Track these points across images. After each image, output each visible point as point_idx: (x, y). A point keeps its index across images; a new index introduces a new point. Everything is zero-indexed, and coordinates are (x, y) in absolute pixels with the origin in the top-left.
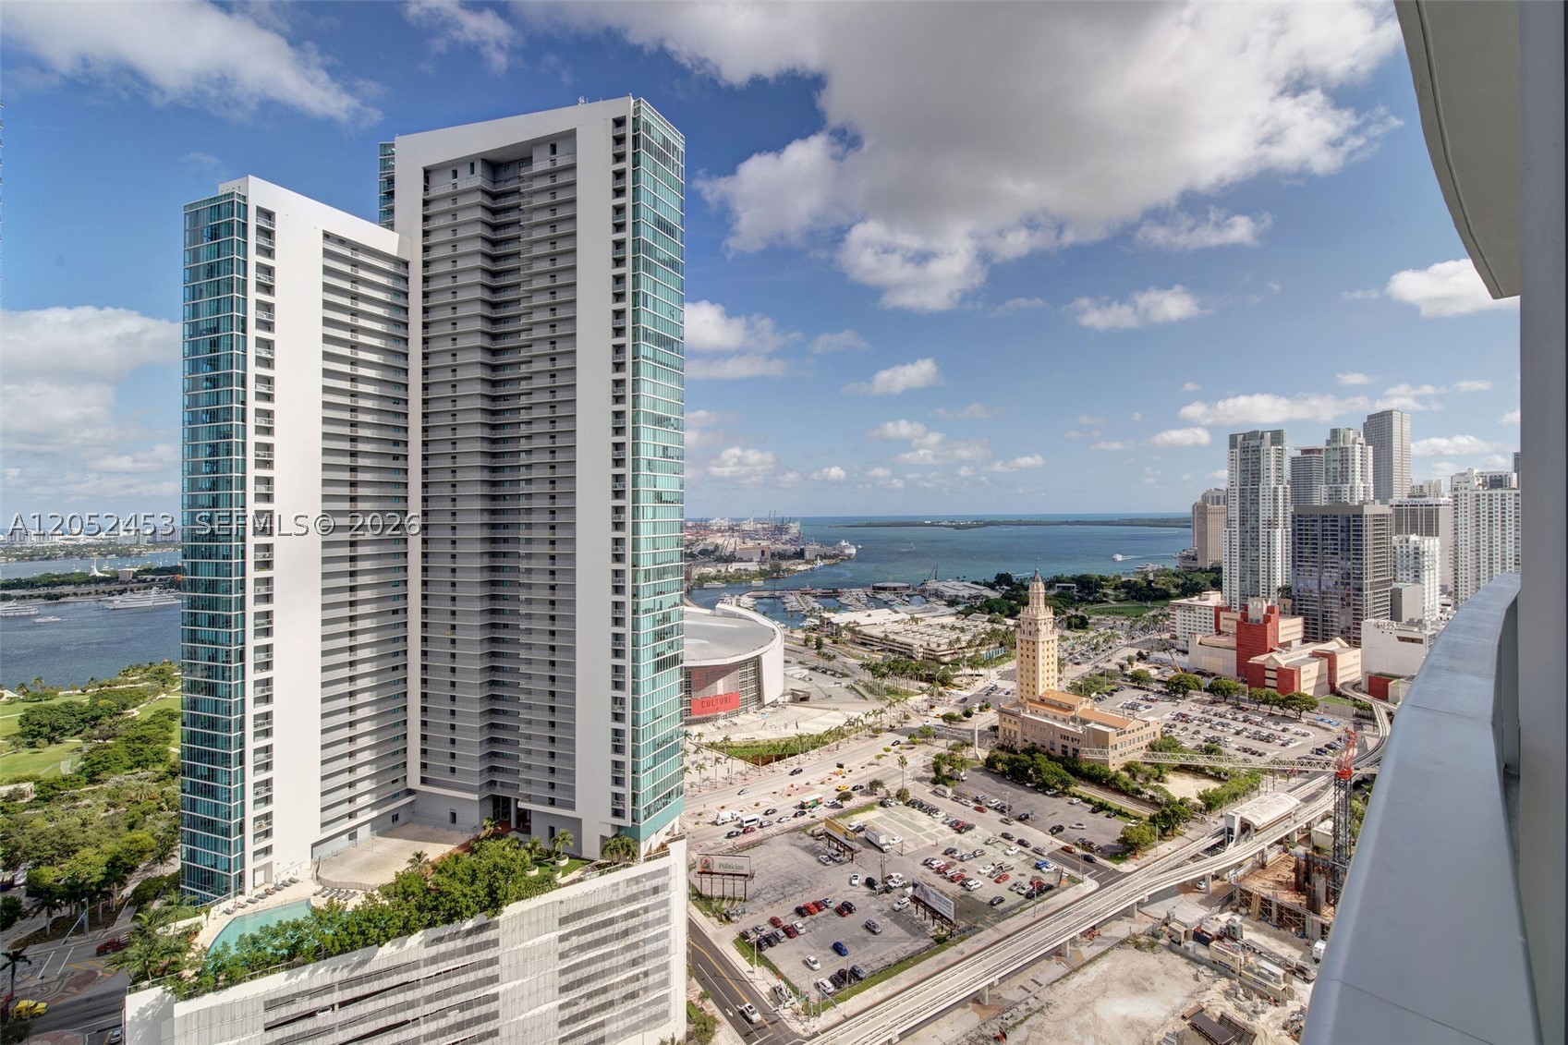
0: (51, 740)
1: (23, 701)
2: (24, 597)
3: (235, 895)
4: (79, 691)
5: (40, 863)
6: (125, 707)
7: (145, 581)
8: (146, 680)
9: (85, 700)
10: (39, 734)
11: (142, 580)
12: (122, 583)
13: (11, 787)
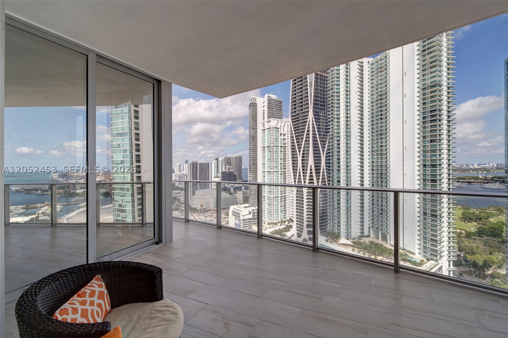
0: (469, 221)
1: (462, 209)
2: (462, 182)
4: (476, 210)
5: (466, 253)
6: (489, 217)
7: (495, 180)
8: (495, 211)
9: (478, 213)
10: (466, 219)
11: (494, 180)
12: (488, 180)
13: (460, 231)
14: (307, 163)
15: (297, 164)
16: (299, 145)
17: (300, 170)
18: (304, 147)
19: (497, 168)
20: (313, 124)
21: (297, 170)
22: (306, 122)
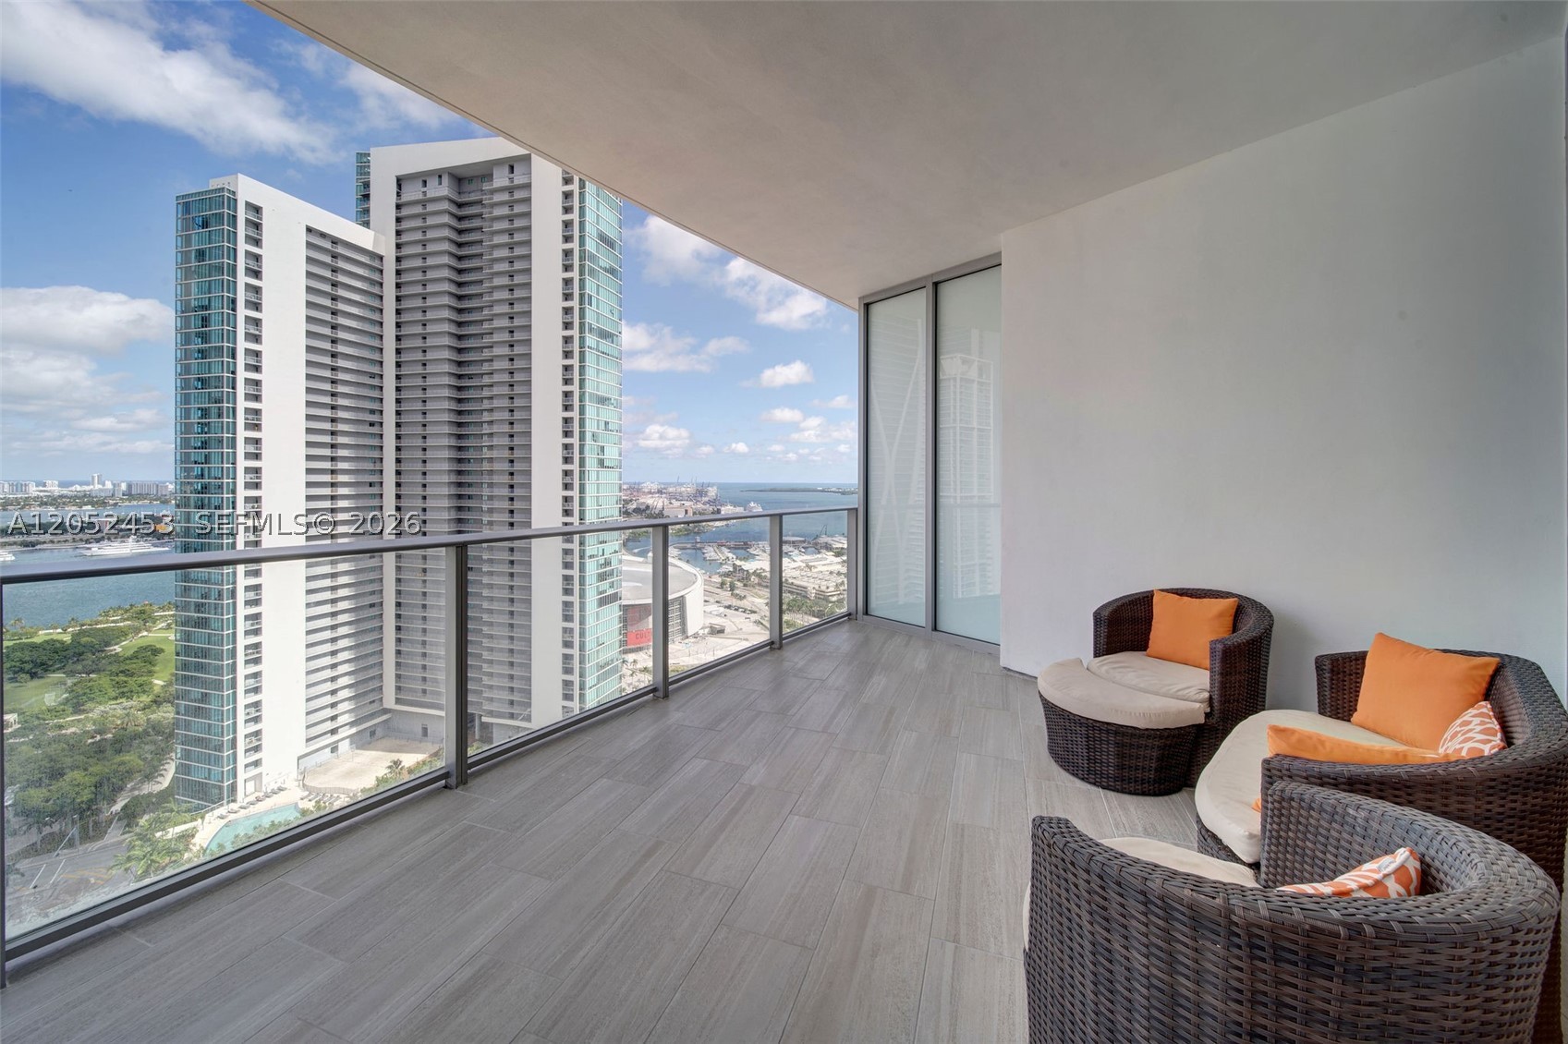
0: (32, 675)
3: (228, 802)
4: (60, 630)
6: (108, 644)
8: (127, 619)
9: (67, 638)
10: (22, 669)
19: (129, 495)
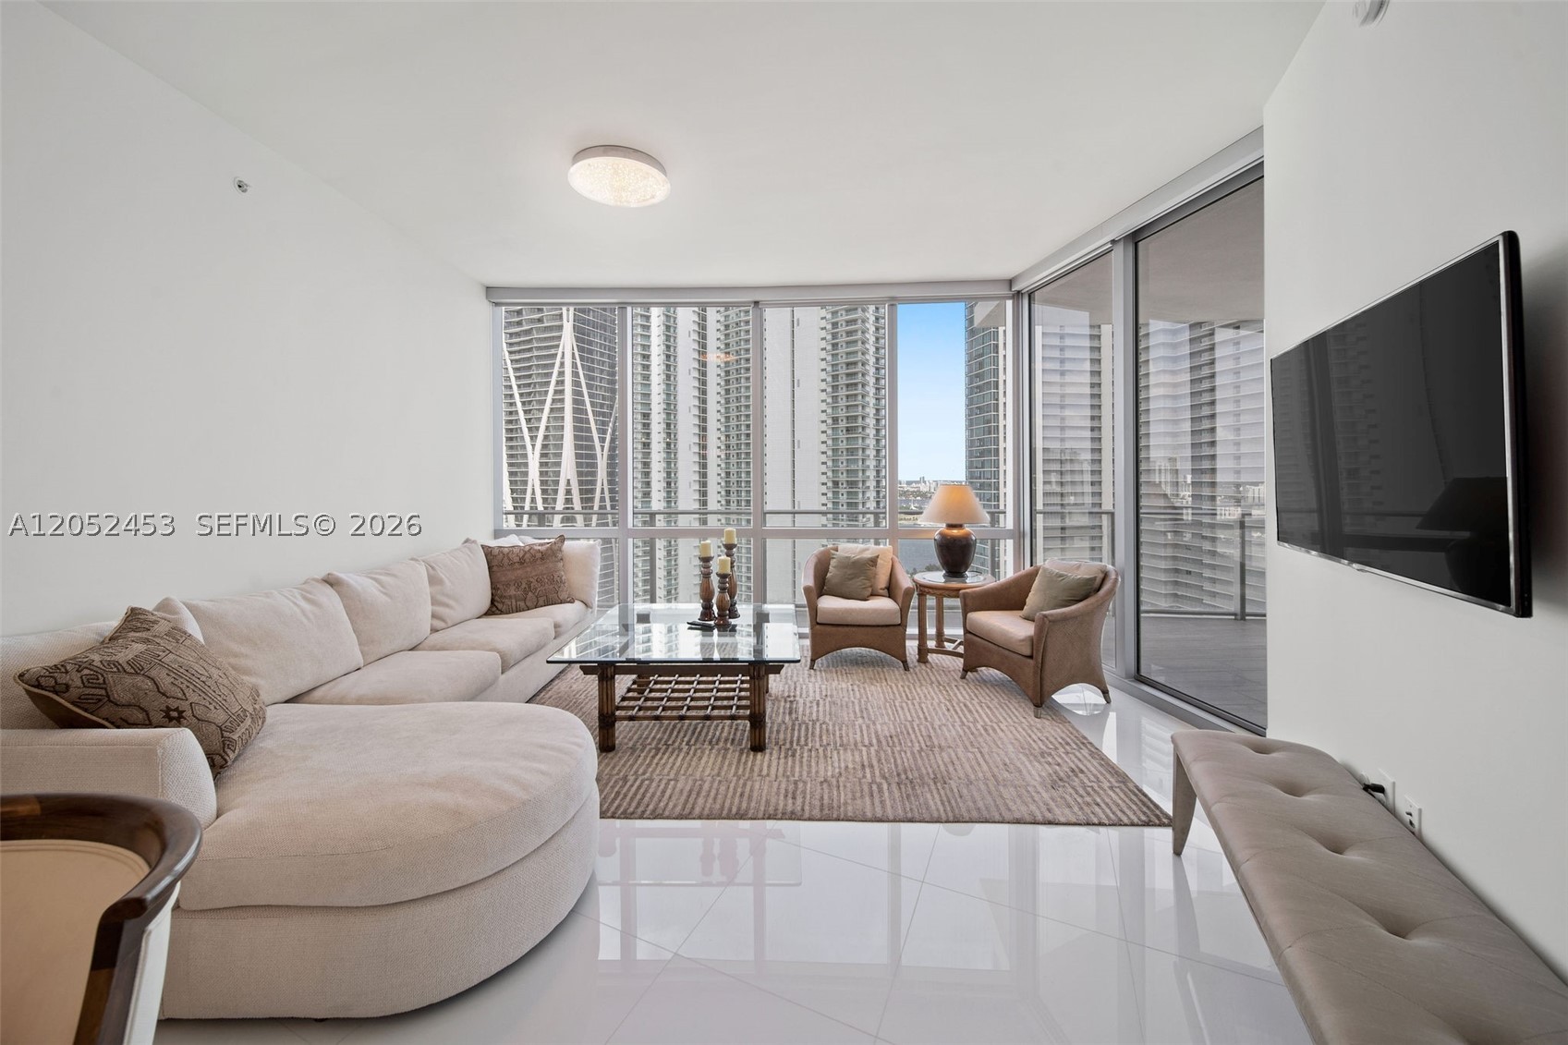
14: (558, 474)
15: (526, 474)
16: (530, 419)
17: (533, 493)
18: (547, 428)
20: (574, 365)
21: (524, 492)
22: (555, 356)
